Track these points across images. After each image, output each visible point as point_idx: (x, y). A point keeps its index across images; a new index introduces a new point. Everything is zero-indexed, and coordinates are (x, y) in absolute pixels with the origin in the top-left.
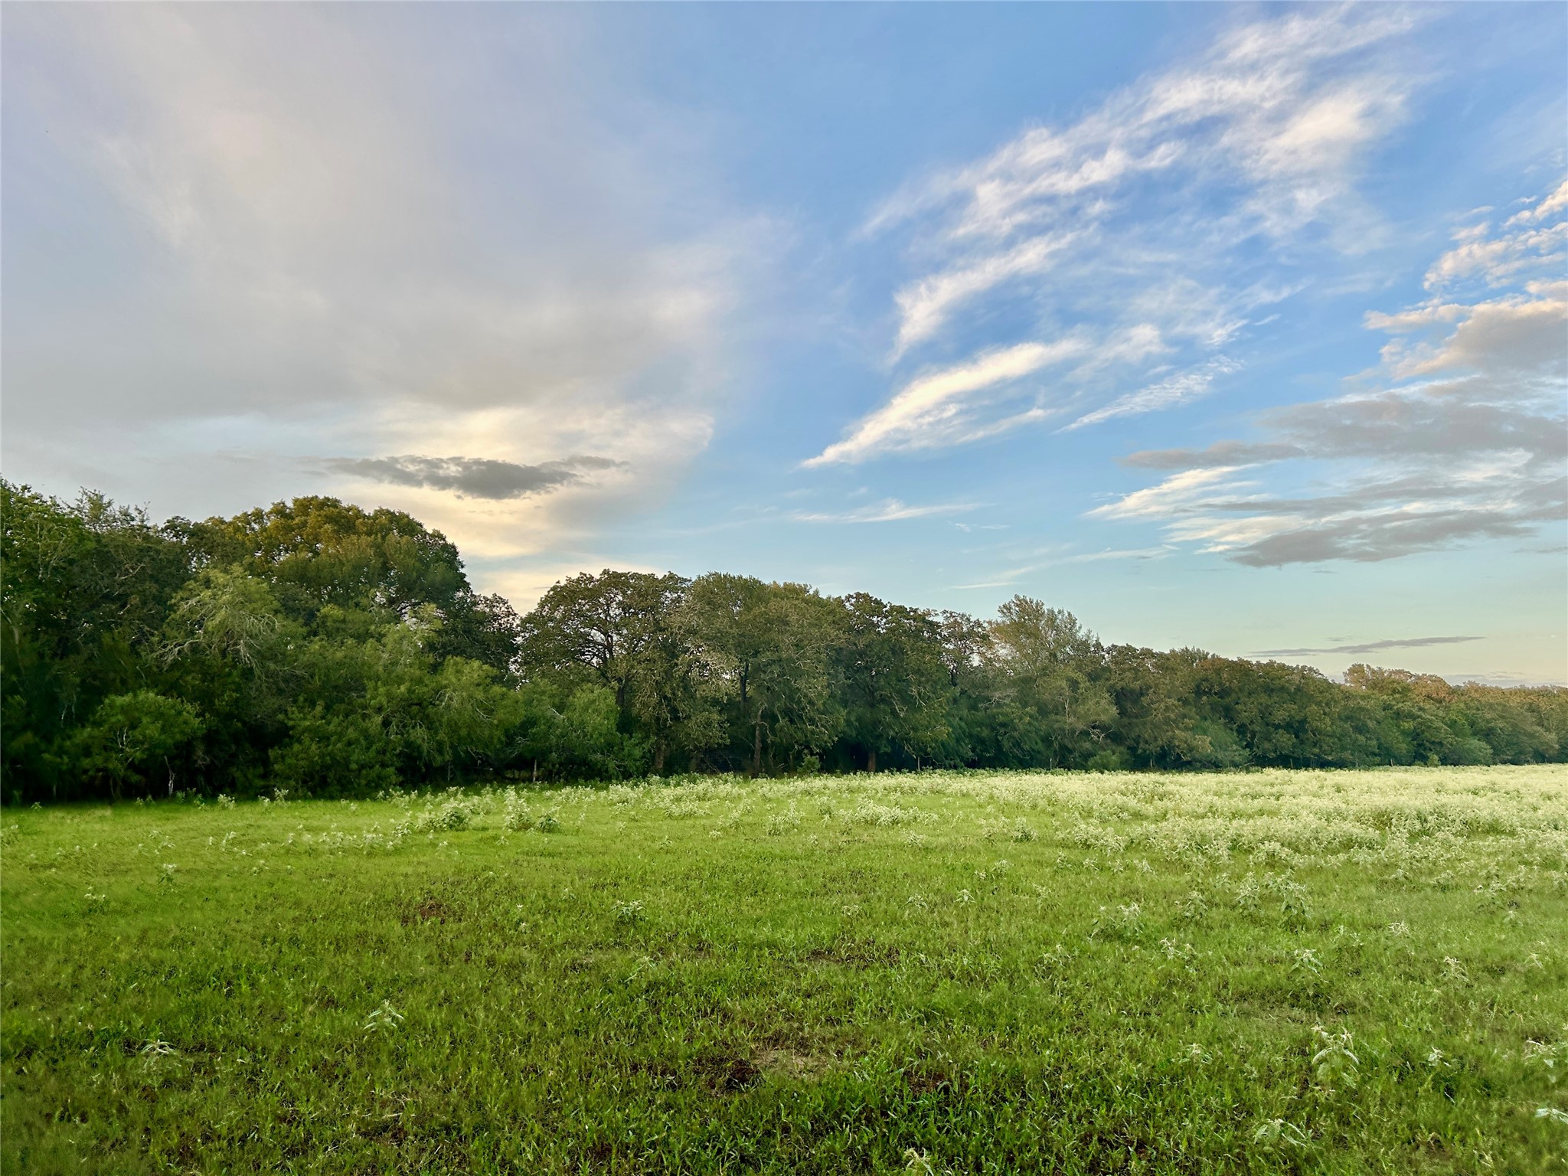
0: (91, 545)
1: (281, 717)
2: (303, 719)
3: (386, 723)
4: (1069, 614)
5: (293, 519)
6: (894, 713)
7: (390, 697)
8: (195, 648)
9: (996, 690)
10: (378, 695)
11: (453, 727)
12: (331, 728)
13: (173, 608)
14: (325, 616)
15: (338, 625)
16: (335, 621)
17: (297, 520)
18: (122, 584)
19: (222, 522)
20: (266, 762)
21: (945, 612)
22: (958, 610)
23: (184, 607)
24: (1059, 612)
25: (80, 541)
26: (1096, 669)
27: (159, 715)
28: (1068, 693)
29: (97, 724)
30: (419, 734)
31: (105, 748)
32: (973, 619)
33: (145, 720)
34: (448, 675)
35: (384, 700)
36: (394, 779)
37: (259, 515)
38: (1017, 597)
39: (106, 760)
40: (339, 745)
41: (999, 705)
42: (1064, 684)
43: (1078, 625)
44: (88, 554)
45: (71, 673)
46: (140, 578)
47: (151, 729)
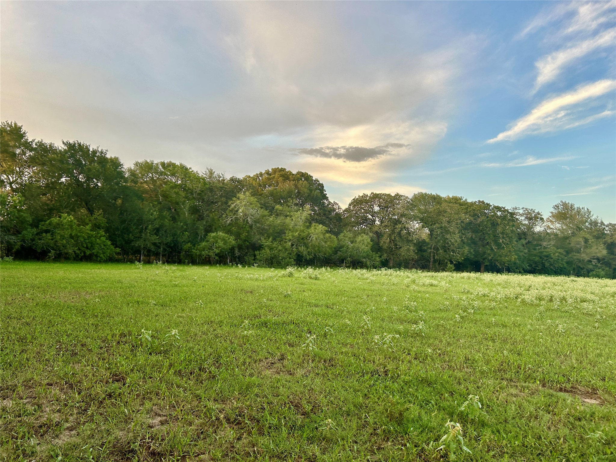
0: (207, 186)
1: (259, 241)
2: (266, 242)
3: (292, 245)
4: (588, 209)
5: (271, 175)
6: (492, 249)
7: (293, 236)
8: (237, 219)
9: (545, 241)
10: (289, 235)
11: (314, 246)
12: (274, 245)
13: (229, 206)
14: (277, 209)
15: (280, 212)
16: (280, 211)
17: (272, 176)
18: (216, 199)
19: (249, 177)
20: (255, 256)
21: (523, 208)
22: (530, 207)
23: (233, 206)
24: (582, 208)
25: (205, 185)
26: (599, 234)
27: (223, 240)
28: (583, 243)
29: (208, 241)
30: (302, 249)
31: (209, 249)
32: (536, 211)
33: (219, 241)
34: (312, 230)
35: (291, 237)
36: (293, 263)
37: (261, 174)
38: (561, 202)
39: (209, 252)
40: (276, 251)
41: (545, 248)
42: (581, 239)
43: (592, 214)
44: (207, 189)
45: (201, 226)
46: (221, 196)
47: (221, 244)
